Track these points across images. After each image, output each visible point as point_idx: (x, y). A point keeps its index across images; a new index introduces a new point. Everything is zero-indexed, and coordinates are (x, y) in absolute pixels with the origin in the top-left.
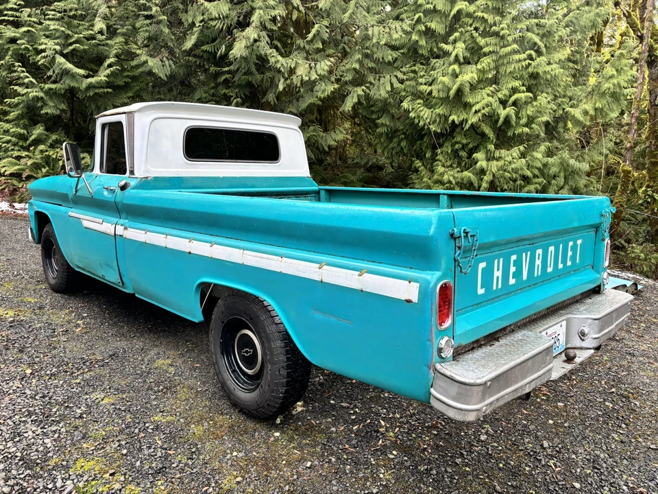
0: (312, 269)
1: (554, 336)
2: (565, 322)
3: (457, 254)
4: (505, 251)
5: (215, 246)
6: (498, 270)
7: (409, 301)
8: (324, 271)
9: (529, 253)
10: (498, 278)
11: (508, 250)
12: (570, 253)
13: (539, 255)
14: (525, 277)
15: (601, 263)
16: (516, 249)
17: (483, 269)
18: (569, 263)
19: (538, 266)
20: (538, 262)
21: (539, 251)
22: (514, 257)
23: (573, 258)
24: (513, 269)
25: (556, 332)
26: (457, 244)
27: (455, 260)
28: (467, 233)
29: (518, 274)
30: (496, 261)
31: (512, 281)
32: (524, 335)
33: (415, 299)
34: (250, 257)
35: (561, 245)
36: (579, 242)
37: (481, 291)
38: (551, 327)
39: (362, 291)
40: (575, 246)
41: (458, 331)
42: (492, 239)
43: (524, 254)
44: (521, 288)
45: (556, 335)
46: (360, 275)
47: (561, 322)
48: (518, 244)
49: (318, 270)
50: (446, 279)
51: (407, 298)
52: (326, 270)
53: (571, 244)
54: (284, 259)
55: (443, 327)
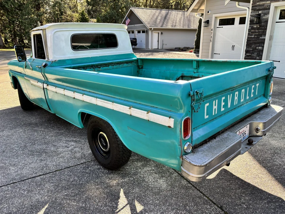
0: (126, 109)
1: (243, 133)
2: (249, 125)
3: (193, 104)
4: (219, 96)
5: (84, 95)
6: (215, 105)
7: (170, 127)
8: (131, 110)
9: (231, 95)
10: (215, 109)
11: (220, 95)
12: (253, 91)
13: (237, 94)
14: (229, 106)
15: (268, 93)
16: (225, 94)
17: (207, 107)
18: (252, 96)
19: (236, 100)
20: (236, 98)
21: (237, 93)
22: (223, 98)
23: (254, 93)
24: (223, 104)
25: (244, 131)
26: (193, 99)
27: (192, 107)
28: (198, 93)
29: (226, 106)
30: (214, 102)
31: (223, 109)
32: (228, 135)
33: (172, 126)
34: (99, 102)
35: (248, 88)
36: (257, 85)
37: (206, 117)
38: (241, 129)
39: (149, 120)
40: (255, 87)
41: (194, 138)
42: (211, 93)
43: (229, 96)
44: (227, 111)
45: (244, 132)
46: (147, 113)
47: (247, 125)
48: (225, 92)
49: (129, 109)
50: (187, 116)
51: (169, 125)
52: (133, 110)
53: (253, 86)
54: (114, 104)
55: (186, 139)
